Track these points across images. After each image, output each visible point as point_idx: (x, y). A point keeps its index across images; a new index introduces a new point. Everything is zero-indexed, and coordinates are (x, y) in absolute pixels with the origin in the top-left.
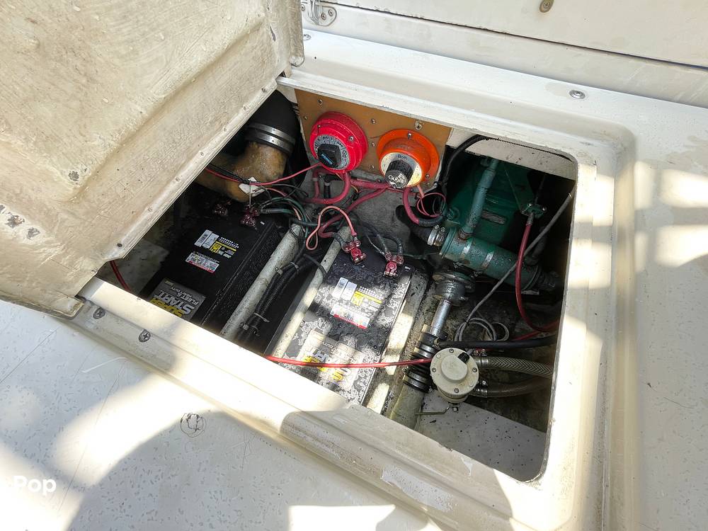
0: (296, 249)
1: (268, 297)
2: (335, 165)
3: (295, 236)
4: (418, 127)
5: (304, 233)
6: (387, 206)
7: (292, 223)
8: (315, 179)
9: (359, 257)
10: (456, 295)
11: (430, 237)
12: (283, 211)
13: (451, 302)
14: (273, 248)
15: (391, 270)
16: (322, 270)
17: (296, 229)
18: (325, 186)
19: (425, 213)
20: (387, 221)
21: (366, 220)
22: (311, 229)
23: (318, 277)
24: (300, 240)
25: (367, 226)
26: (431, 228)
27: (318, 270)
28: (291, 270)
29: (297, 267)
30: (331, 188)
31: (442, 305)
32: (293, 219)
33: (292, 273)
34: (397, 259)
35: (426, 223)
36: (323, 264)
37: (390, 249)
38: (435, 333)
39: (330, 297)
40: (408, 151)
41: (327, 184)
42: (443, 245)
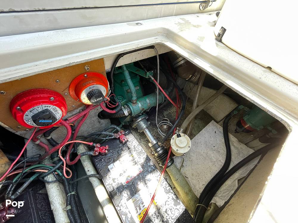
0: (62, 186)
3: (54, 182)
4: (88, 69)
5: (58, 174)
6: (93, 119)
7: (43, 178)
8: (38, 142)
9: (106, 149)
10: (147, 124)
11: (125, 113)
12: (32, 179)
13: (147, 128)
14: (48, 203)
15: (124, 139)
16: (92, 176)
17: (50, 178)
18: (48, 140)
19: (114, 106)
20: (97, 125)
21: (86, 134)
22: (61, 168)
23: (95, 181)
24: (60, 180)
25: (92, 135)
26: (121, 110)
27: (90, 179)
28: (72, 199)
29: (73, 193)
30: (53, 138)
31: (146, 132)
32: (42, 176)
33: (74, 198)
34: (121, 133)
35: (118, 109)
36: (89, 173)
37: (114, 133)
38: (155, 142)
41: (49, 138)
42: (131, 110)
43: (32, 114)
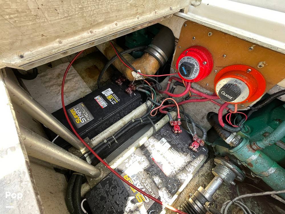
0: (145, 112)
1: (122, 131)
2: (188, 75)
3: (147, 106)
4: (260, 66)
5: (152, 107)
6: (203, 110)
7: (149, 99)
8: (169, 82)
9: (178, 130)
10: (229, 179)
11: (228, 138)
12: (147, 92)
13: (223, 181)
14: (135, 108)
15: (194, 147)
16: (154, 129)
17: (149, 103)
19: (230, 122)
20: (199, 117)
21: (187, 112)
22: (156, 106)
23: (150, 132)
24: (149, 109)
25: (188, 116)
26: (230, 133)
27: (152, 128)
28: (139, 122)
29: (142, 121)
30: (175, 90)
31: (217, 180)
33: (139, 123)
34: (201, 141)
35: (229, 128)
36: (156, 125)
37: (197, 134)
38: (207, 196)
39: (153, 146)
40: (245, 79)
41: (174, 87)
42: (236, 146)
43: (186, 60)
